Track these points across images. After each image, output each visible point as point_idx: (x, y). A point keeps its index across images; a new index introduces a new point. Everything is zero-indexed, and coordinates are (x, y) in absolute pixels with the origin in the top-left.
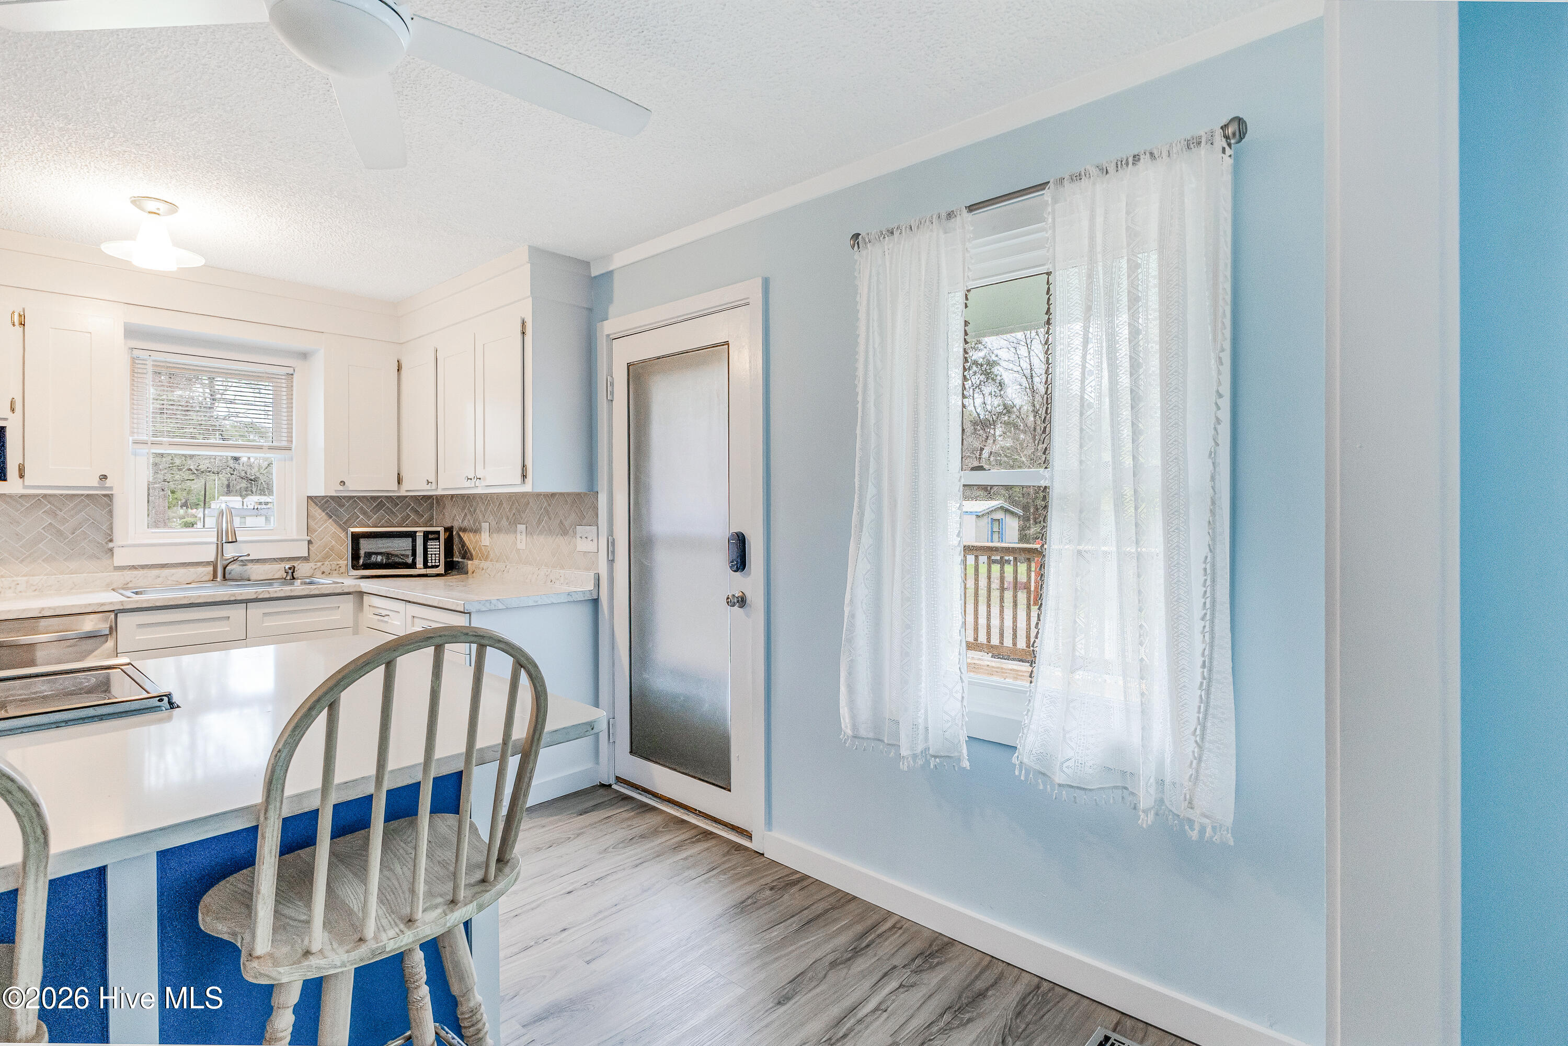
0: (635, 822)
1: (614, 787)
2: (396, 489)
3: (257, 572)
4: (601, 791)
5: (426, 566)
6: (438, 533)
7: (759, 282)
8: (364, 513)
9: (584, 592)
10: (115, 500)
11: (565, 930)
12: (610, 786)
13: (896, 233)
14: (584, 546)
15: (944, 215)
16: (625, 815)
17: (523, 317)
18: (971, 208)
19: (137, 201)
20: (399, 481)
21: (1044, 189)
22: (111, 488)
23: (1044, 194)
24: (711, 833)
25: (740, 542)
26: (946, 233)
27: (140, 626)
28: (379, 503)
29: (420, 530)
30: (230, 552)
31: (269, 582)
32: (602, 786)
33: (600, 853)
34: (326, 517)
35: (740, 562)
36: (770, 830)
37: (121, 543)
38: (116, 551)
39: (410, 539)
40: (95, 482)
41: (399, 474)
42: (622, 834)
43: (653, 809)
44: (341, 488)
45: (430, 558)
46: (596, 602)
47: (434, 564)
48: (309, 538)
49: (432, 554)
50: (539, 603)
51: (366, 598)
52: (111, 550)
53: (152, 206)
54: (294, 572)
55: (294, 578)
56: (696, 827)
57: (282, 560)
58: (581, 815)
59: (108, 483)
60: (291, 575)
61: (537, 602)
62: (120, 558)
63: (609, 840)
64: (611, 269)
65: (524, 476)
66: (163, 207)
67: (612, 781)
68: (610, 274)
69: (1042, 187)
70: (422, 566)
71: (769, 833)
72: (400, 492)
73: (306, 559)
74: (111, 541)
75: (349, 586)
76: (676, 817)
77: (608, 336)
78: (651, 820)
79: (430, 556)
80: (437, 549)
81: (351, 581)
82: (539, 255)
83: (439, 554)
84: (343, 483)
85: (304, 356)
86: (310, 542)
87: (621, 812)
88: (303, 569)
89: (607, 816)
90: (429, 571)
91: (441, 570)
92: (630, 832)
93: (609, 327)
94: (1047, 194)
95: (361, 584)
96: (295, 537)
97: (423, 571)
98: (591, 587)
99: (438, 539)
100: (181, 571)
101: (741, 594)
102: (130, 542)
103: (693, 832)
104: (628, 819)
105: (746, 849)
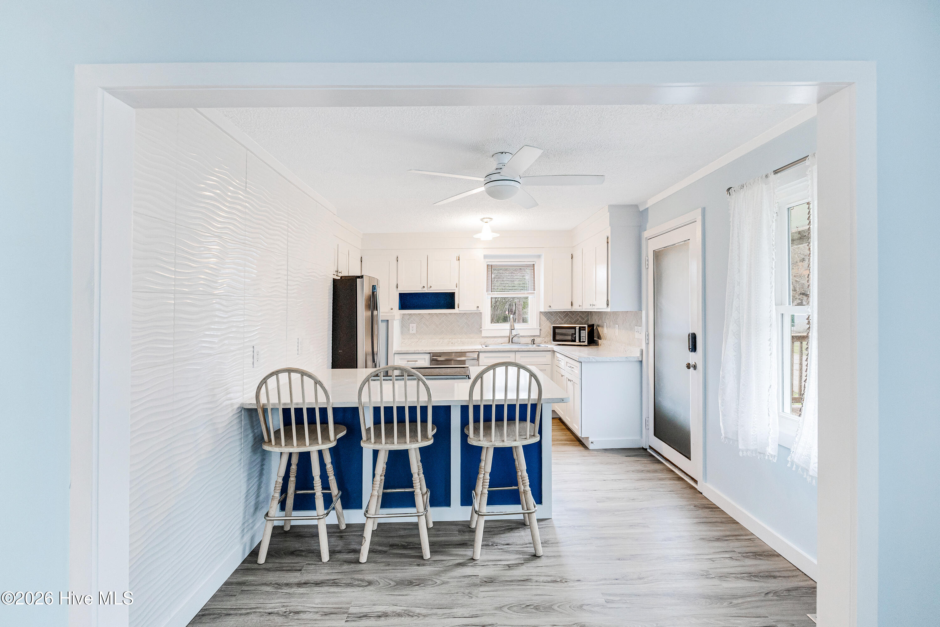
0: (648, 465)
1: (648, 450)
2: (570, 308)
3: (523, 340)
4: (642, 451)
5: (580, 341)
6: (585, 327)
7: (700, 210)
8: (561, 318)
9: (634, 357)
10: (483, 314)
11: (595, 490)
12: (646, 449)
13: (745, 187)
14: (637, 335)
15: (764, 176)
16: (646, 462)
17: (608, 235)
18: (776, 172)
19: (482, 220)
20: (572, 305)
21: (805, 160)
22: (480, 311)
23: (806, 162)
24: (683, 479)
25: (693, 338)
26: (766, 185)
27: (485, 357)
28: (567, 314)
29: (578, 326)
30: (514, 332)
31: (527, 344)
32: (643, 448)
33: (626, 472)
34: (546, 320)
35: (694, 348)
36: (706, 482)
37: (483, 329)
38: (483, 331)
39: (574, 330)
40: (476, 309)
41: (572, 302)
42: (640, 467)
43: (662, 463)
44: (549, 308)
45: (582, 338)
46: (641, 362)
47: (583, 341)
48: (540, 328)
49: (582, 336)
50: (612, 360)
51: (555, 352)
52: (481, 331)
53: (485, 220)
54: (534, 341)
55: (534, 344)
56: (677, 474)
57: (531, 336)
58: (626, 457)
59: (479, 309)
60: (533, 342)
61: (611, 360)
62: (484, 334)
63: (633, 468)
64: (647, 207)
65: (608, 305)
66: (488, 220)
67: (648, 447)
68: (647, 209)
69: (804, 159)
70: (578, 341)
71: (705, 483)
72: (572, 310)
73: (539, 336)
74: (481, 328)
75: (549, 348)
76: (670, 469)
77: (646, 238)
78: (658, 467)
79: (582, 337)
80: (585, 334)
81: (553, 346)
82: (612, 207)
83: (585, 336)
84: (550, 306)
85: (539, 256)
86: (540, 330)
87: (645, 460)
88: (537, 340)
89: (637, 460)
90: (582, 344)
91: (586, 343)
92: (644, 468)
93: (646, 234)
94: (807, 162)
95: (554, 348)
96: (535, 328)
97: (579, 344)
98: (638, 354)
99: (585, 330)
100: (500, 339)
101: (694, 364)
102: (486, 329)
103: (675, 476)
104: (645, 463)
105: (695, 489)
